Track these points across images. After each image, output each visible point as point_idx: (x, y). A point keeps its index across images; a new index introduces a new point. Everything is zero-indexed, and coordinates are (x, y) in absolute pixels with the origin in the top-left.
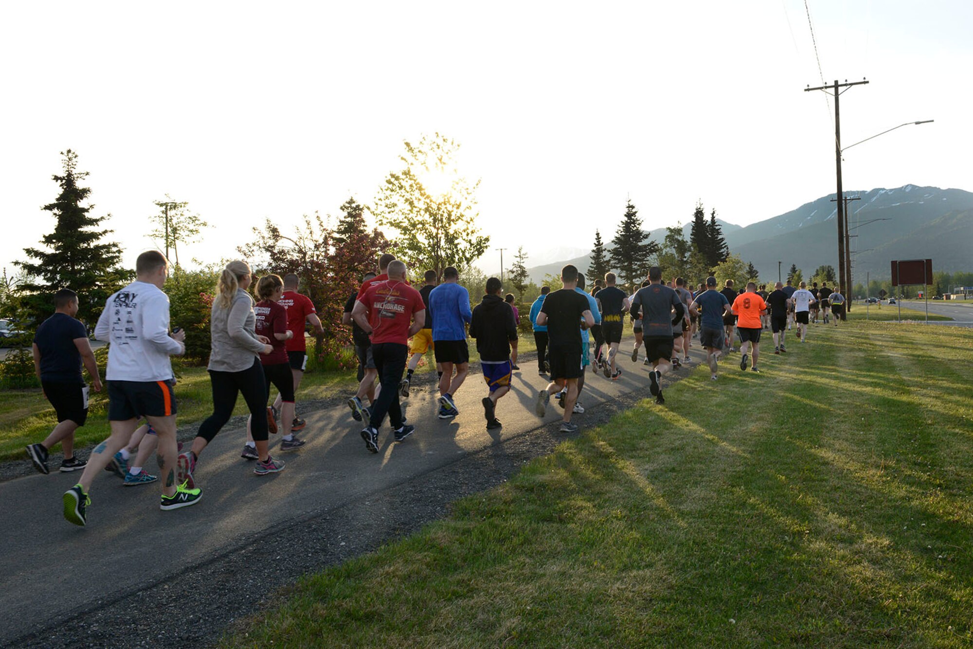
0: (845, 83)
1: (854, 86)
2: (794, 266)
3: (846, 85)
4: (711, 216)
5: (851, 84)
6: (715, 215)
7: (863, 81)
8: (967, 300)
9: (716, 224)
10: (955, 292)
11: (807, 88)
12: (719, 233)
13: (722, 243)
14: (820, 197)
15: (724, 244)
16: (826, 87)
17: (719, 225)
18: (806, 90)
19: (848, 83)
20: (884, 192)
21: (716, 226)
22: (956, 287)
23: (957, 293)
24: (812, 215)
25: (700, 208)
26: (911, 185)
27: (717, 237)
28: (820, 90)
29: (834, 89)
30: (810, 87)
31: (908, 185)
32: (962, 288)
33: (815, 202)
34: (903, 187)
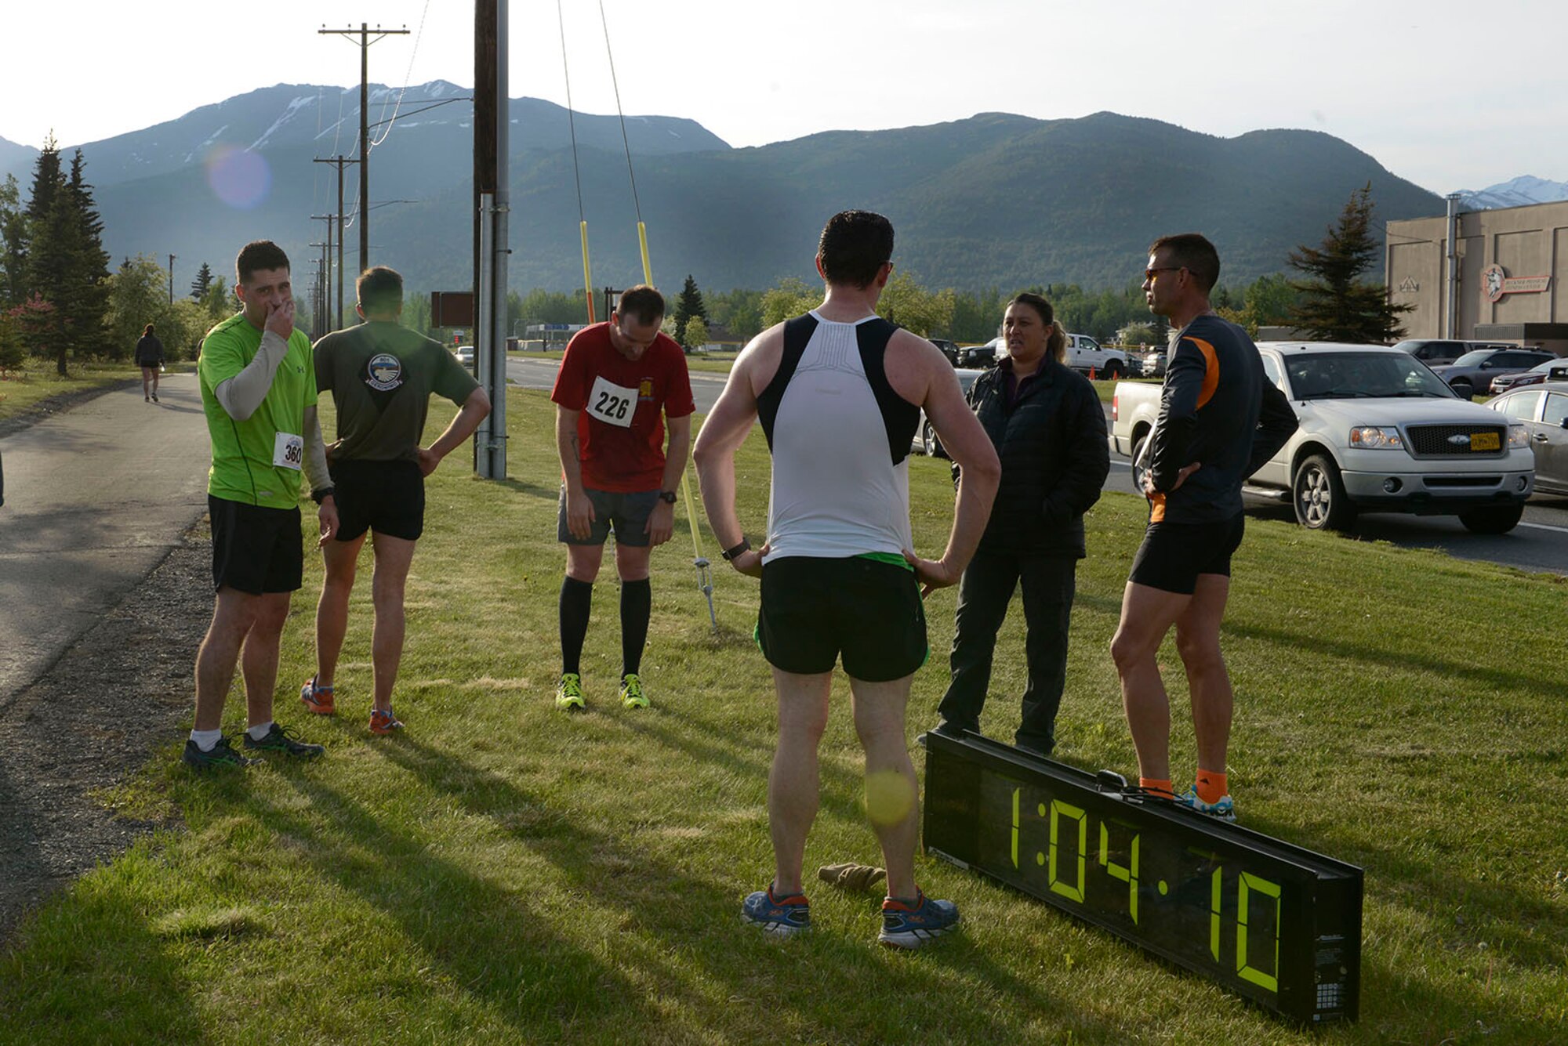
0: (376, 29)
1: (389, 35)
2: (205, 266)
3: (378, 32)
4: (72, 166)
5: (386, 32)
6: (80, 164)
7: (402, 29)
8: (548, 352)
9: (82, 183)
10: (527, 333)
11: (322, 29)
12: (88, 202)
13: (92, 223)
14: (236, 94)
15: (98, 225)
16: (350, 32)
17: (89, 186)
18: (320, 32)
19: (381, 29)
20: (384, 92)
21: (83, 187)
22: (530, 324)
23: (531, 336)
24: (215, 136)
25: (51, 150)
26: (443, 81)
27: (84, 210)
28: (339, 35)
29: (360, 35)
30: (326, 29)
31: (436, 83)
32: (542, 327)
33: (223, 103)
34: (425, 85)
